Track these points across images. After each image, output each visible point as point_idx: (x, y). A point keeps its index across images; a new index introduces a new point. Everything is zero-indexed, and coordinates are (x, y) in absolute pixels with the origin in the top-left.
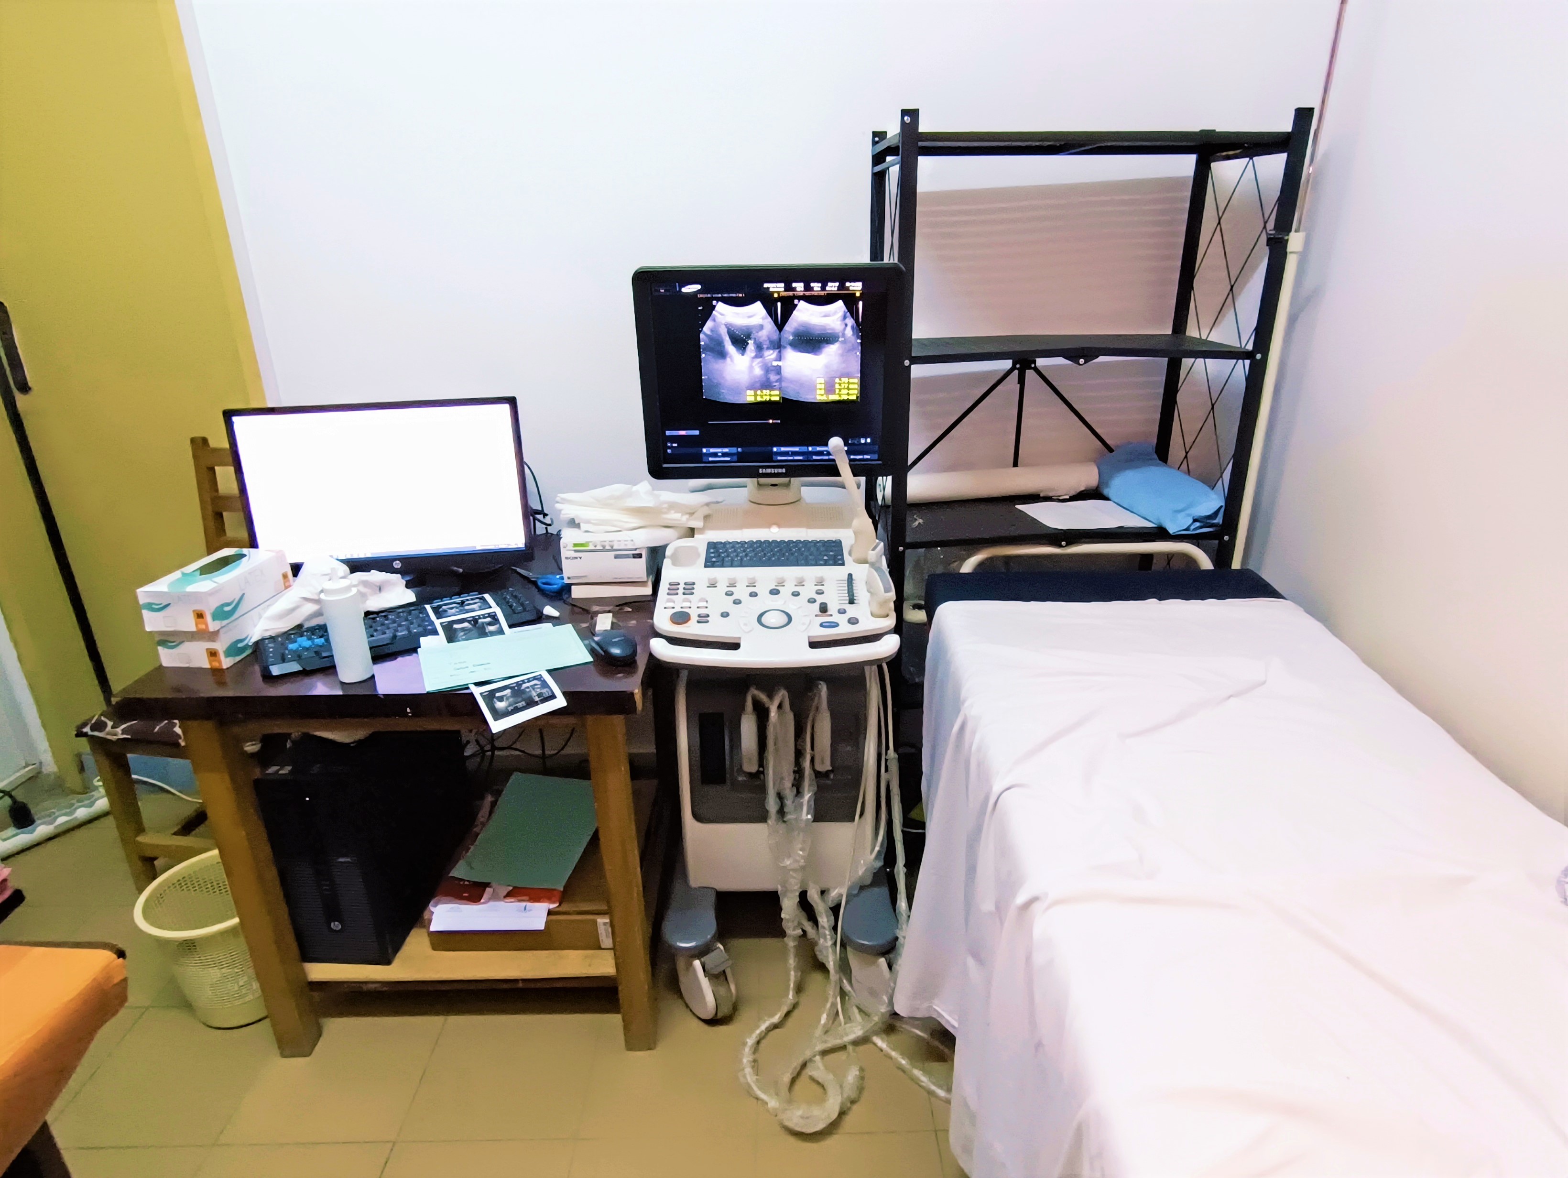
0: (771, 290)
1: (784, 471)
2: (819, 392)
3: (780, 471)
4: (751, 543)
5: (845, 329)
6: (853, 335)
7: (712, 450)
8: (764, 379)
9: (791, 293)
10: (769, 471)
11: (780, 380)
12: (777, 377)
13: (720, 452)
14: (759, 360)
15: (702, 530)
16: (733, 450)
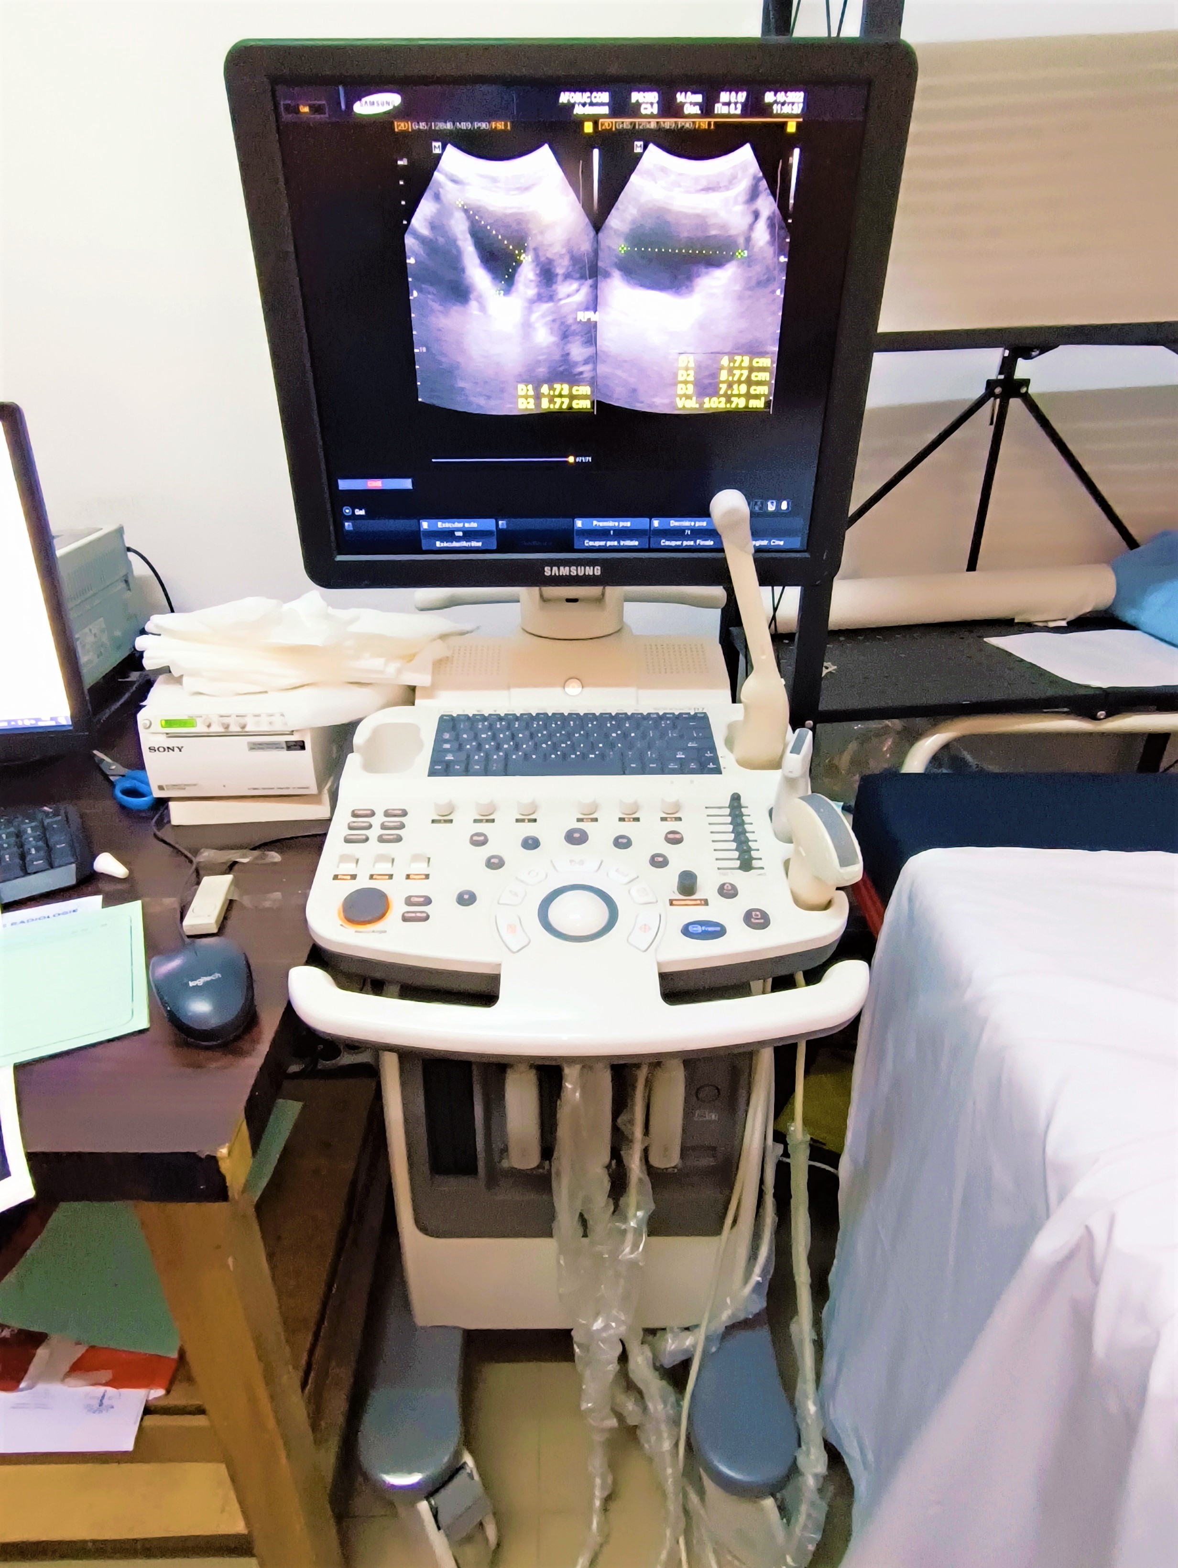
0: (578, 110)
1: (598, 571)
2: (681, 389)
3: (589, 571)
4: (527, 720)
5: (751, 227)
6: (772, 242)
7: (442, 525)
8: (557, 357)
9: (625, 123)
10: (564, 571)
11: (593, 359)
12: (588, 351)
13: (458, 530)
14: (546, 306)
15: (430, 692)
16: (488, 524)
